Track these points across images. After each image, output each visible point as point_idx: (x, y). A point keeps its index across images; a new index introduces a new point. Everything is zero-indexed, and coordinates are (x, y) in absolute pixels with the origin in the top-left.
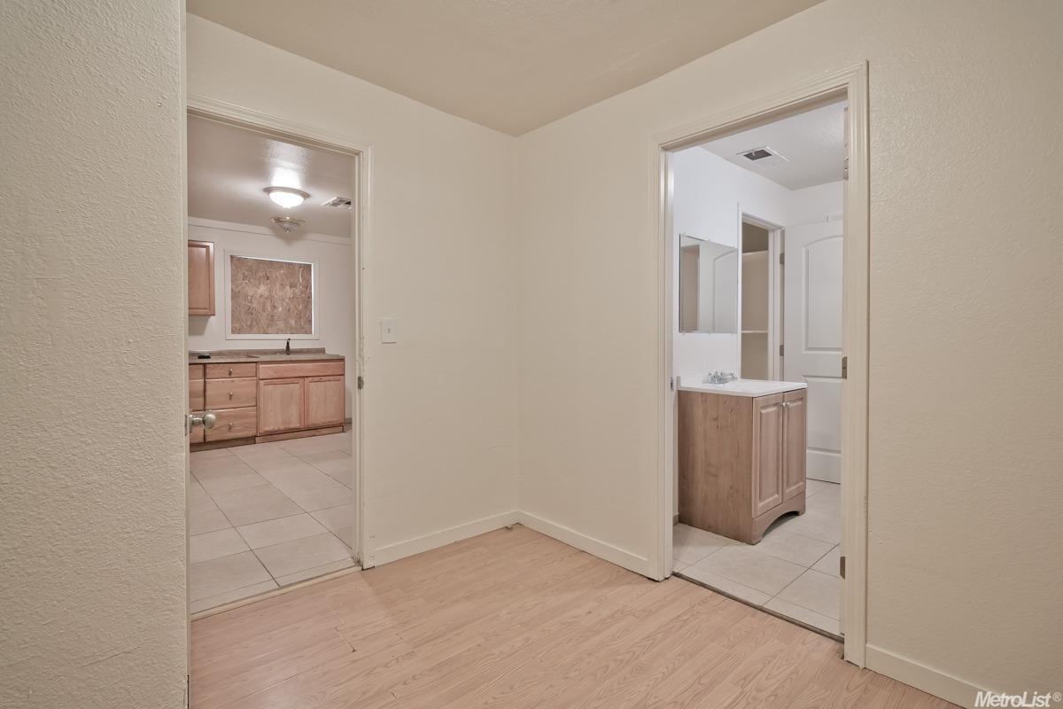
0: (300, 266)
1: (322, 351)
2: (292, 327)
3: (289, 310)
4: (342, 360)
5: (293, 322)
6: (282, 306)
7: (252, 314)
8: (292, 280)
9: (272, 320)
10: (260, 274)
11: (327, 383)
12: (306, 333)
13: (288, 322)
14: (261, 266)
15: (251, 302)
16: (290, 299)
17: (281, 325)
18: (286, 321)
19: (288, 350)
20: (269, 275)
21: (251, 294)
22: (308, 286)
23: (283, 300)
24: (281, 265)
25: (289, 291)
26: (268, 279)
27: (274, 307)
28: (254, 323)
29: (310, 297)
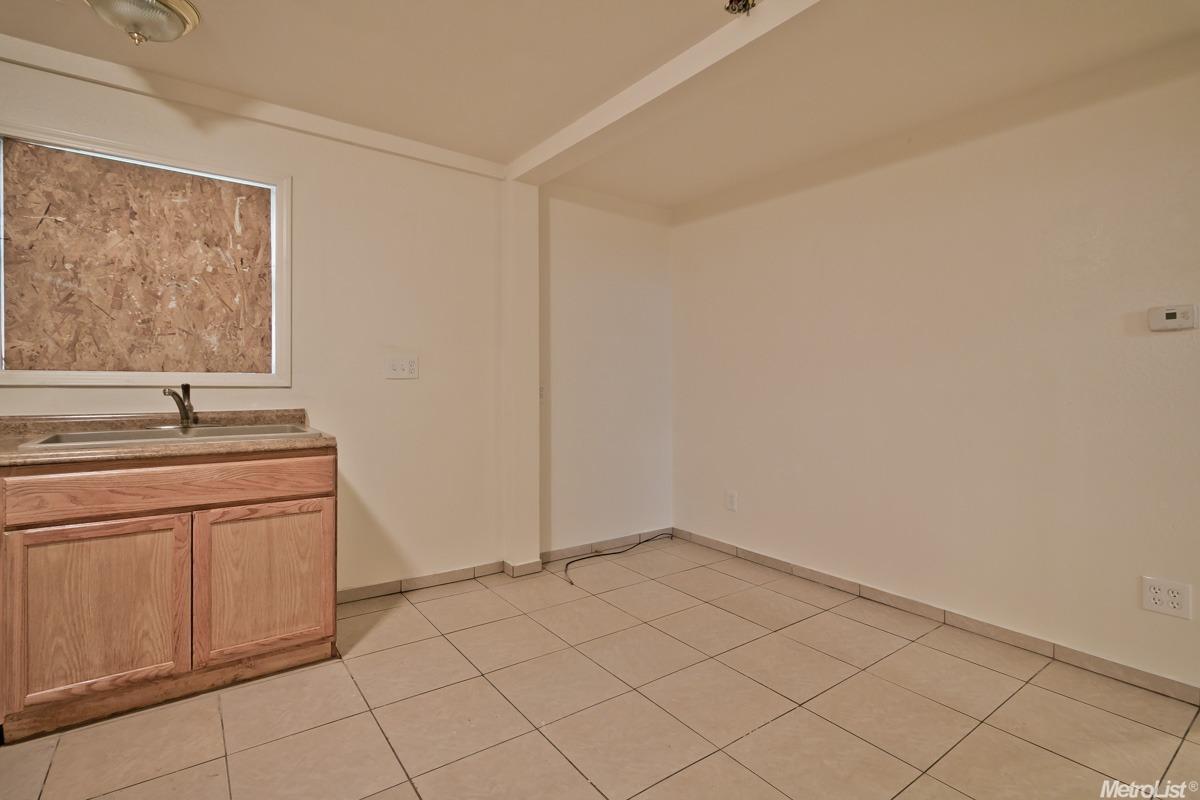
0: (237, 189)
1: (298, 418)
2: (208, 355)
3: (201, 307)
4: (330, 449)
5: (213, 340)
6: (179, 292)
7: (79, 313)
8: (209, 227)
9: (148, 332)
10: (108, 201)
11: (275, 522)
12: (253, 369)
13: (198, 338)
14: (109, 176)
15: (75, 278)
16: (204, 275)
17: (176, 346)
18: (191, 336)
19: (188, 419)
20: (135, 206)
21: (76, 256)
22: (259, 245)
23: (182, 278)
24: (177, 182)
25: (200, 256)
26: (133, 215)
27: (153, 298)
28: (86, 340)
29: (265, 276)
